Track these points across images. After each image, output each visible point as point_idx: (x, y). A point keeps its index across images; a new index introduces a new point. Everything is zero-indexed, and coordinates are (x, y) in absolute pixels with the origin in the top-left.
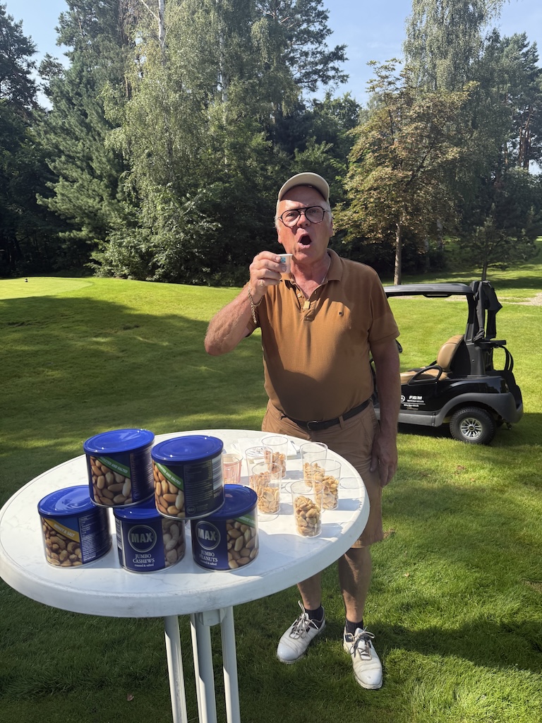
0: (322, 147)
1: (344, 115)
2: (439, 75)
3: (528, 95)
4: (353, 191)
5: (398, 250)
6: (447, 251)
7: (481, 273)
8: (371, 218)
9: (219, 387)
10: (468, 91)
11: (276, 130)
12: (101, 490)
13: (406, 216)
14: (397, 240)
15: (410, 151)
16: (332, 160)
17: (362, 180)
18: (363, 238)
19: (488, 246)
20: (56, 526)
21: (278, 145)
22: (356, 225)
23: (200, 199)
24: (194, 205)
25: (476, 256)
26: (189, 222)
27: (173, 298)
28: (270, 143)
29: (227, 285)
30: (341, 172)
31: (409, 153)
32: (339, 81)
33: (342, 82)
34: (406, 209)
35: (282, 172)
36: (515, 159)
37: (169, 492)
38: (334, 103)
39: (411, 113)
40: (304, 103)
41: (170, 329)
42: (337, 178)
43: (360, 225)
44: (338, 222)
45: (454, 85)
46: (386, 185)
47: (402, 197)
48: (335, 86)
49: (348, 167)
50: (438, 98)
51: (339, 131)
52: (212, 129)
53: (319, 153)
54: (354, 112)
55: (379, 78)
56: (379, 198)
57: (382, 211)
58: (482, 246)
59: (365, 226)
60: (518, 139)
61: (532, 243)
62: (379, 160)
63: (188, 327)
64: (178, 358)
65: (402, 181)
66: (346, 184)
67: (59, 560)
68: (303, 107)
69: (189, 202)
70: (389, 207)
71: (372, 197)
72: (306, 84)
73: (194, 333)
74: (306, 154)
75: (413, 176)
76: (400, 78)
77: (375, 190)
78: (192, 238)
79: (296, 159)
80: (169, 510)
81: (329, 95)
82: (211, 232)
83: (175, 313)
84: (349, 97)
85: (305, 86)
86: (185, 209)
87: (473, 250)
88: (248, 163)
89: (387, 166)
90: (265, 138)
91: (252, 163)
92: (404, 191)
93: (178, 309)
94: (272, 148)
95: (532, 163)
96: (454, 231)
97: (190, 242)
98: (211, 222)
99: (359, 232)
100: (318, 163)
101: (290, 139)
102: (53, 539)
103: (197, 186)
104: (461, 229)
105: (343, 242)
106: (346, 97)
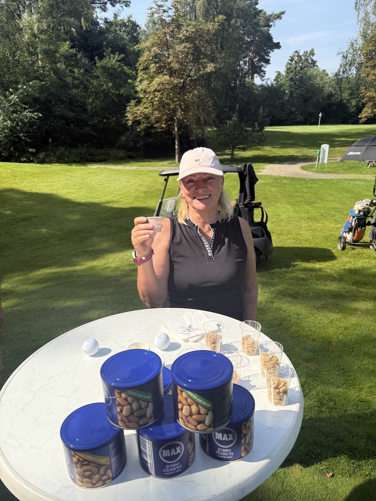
0: (116, 57)
1: (128, 32)
2: (197, 8)
3: (253, 28)
4: (142, 92)
5: (177, 137)
6: (209, 138)
7: (231, 152)
8: (157, 112)
9: (60, 244)
10: (218, 22)
11: (78, 41)
12: (127, 417)
13: (181, 112)
14: (176, 129)
15: (181, 64)
16: (125, 67)
17: (149, 84)
18: (152, 127)
19: (234, 134)
20: (89, 457)
21: (81, 53)
22: (147, 117)
23: (22, 93)
24: (17, 98)
25: (227, 141)
26: (13, 112)
27: (9, 174)
28: (74, 51)
29: (51, 162)
30: (131, 76)
31: (181, 65)
32: (123, 5)
33: (126, 6)
34: (181, 107)
35: (87, 74)
36: (246, 73)
37: (199, 413)
38: (120, 22)
39: (181, 35)
40: (98, 20)
41: (10, 200)
42: (129, 81)
43: (149, 117)
44: (133, 115)
45: (208, 17)
46: (166, 88)
47: (178, 98)
48: (121, 9)
49: (137, 74)
50: (199, 25)
51: (127, 45)
52: (26, 36)
53: (114, 61)
54: (136, 30)
55: (157, 7)
56: (162, 98)
57: (163, 107)
58: (230, 135)
59: (153, 118)
60: (248, 59)
61: (261, 132)
62: (160, 70)
63: (25, 198)
64: (21, 223)
65: (176, 86)
66: (137, 86)
67: (92, 483)
68: (97, 24)
69: (13, 96)
70: (168, 104)
71: (156, 97)
72: (99, 5)
73: (31, 203)
74: (104, 62)
75: (184, 82)
76: (172, 8)
77: (158, 91)
78: (17, 124)
79: (97, 65)
80: (199, 427)
81: (116, 16)
82: (33, 120)
83: (13, 187)
84: (131, 18)
85: (98, 7)
86: (10, 101)
87: (225, 137)
88: (59, 65)
89: (166, 75)
90: (70, 46)
91: (61, 66)
92: (179, 94)
93: (14, 183)
94: (76, 55)
95: (256, 77)
96: (213, 124)
97: (16, 129)
98: (33, 112)
99: (149, 123)
100: (114, 69)
101: (90, 48)
102: (85, 468)
103: (17, 83)
104: (217, 122)
105: (138, 130)
106: (129, 18)
